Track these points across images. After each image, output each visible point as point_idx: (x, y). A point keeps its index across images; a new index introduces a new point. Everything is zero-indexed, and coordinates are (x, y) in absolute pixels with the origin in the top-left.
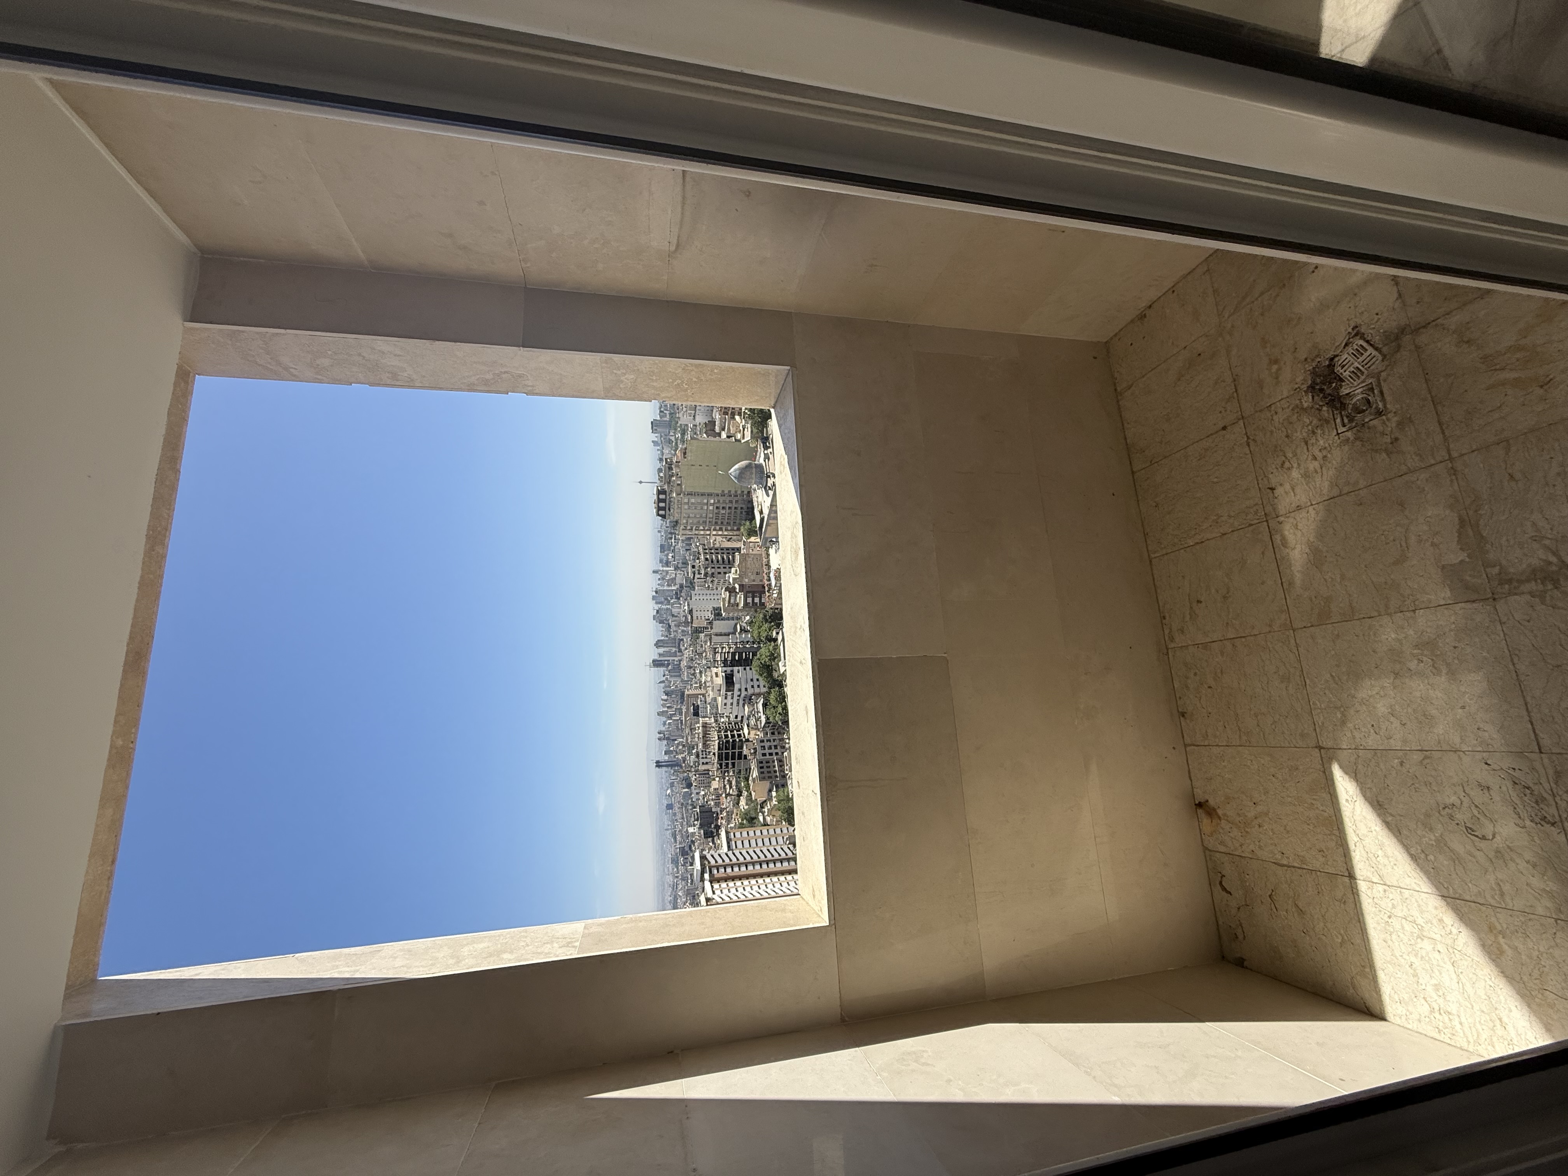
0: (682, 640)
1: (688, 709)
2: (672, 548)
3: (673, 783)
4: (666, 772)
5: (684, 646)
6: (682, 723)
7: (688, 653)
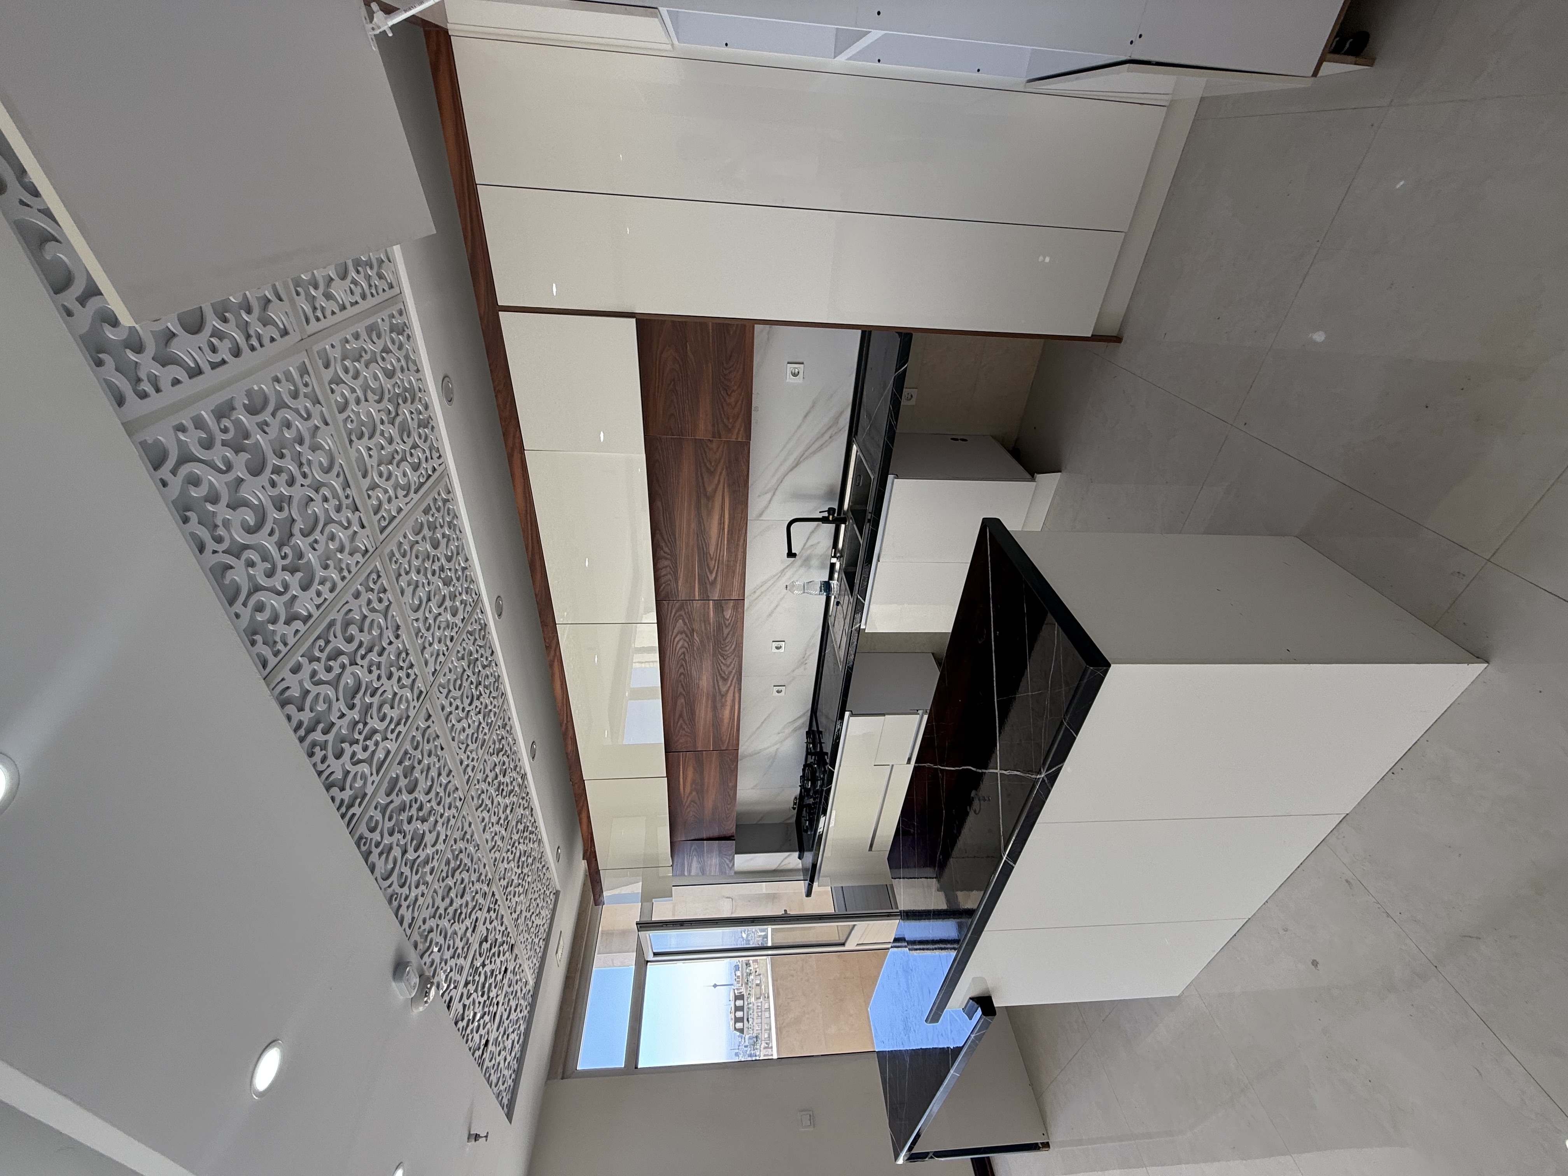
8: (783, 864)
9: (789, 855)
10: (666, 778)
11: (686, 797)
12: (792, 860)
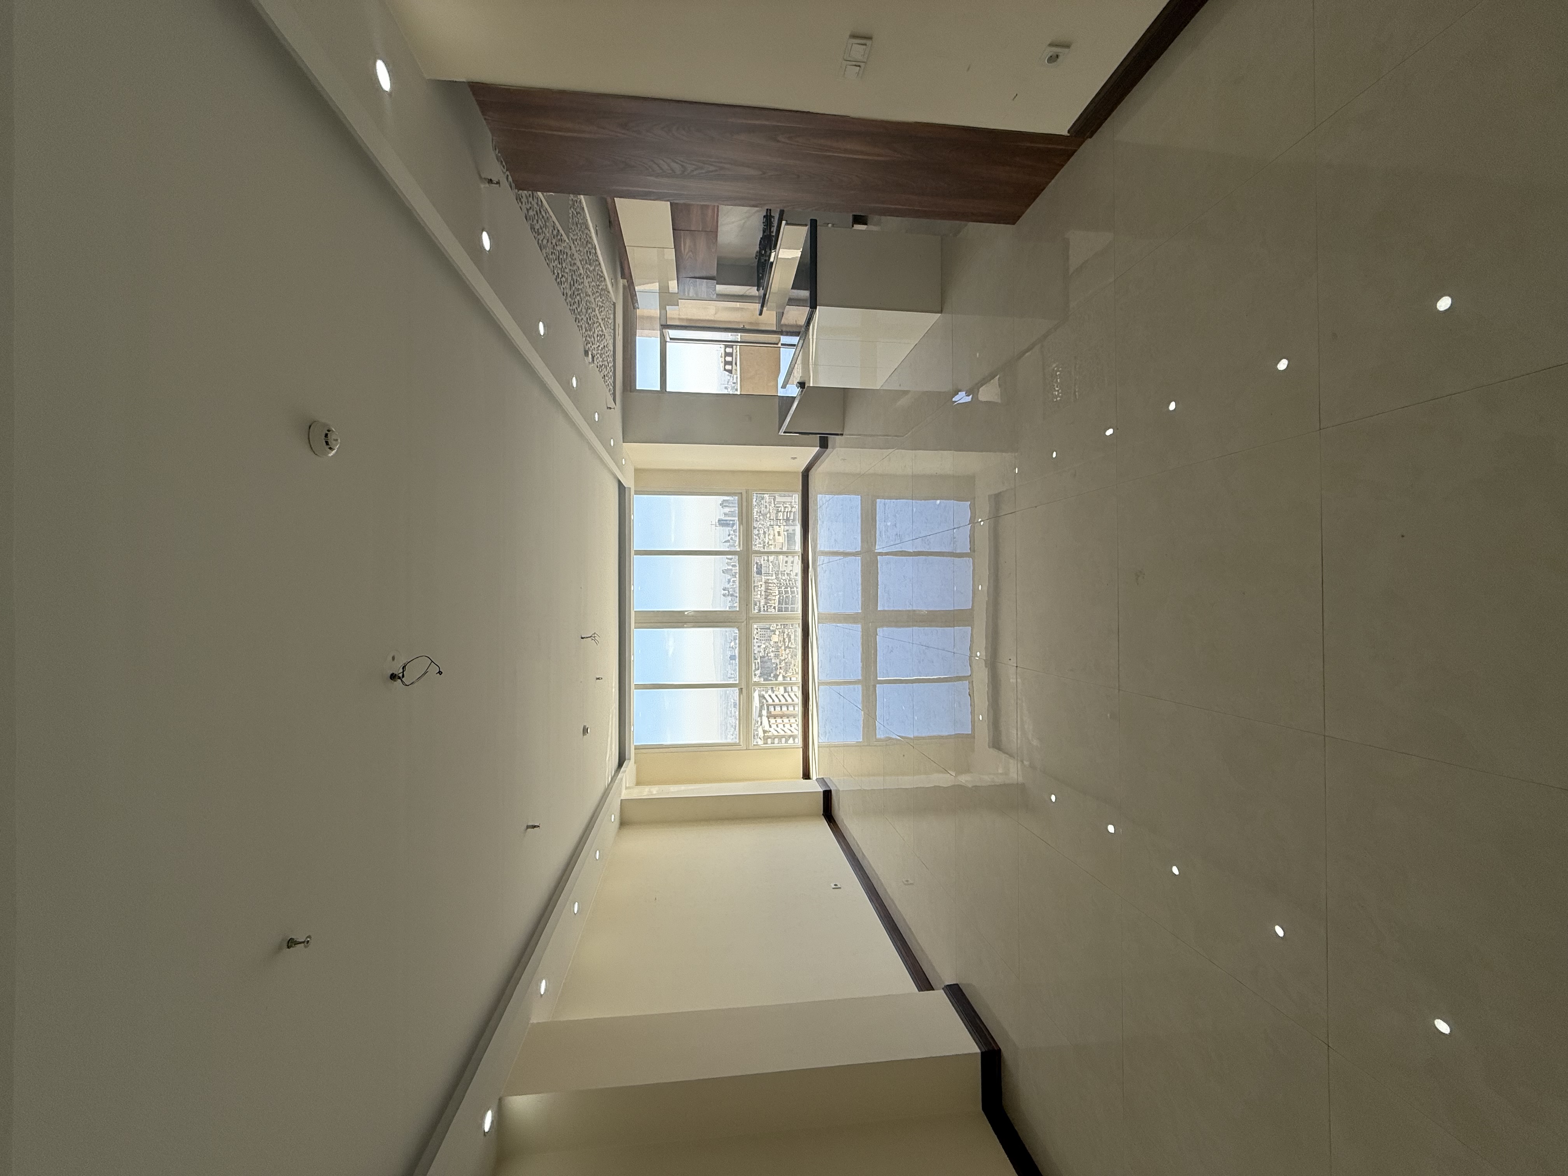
8: (747, 292)
9: (751, 288)
10: (674, 250)
11: (685, 254)
12: (753, 291)
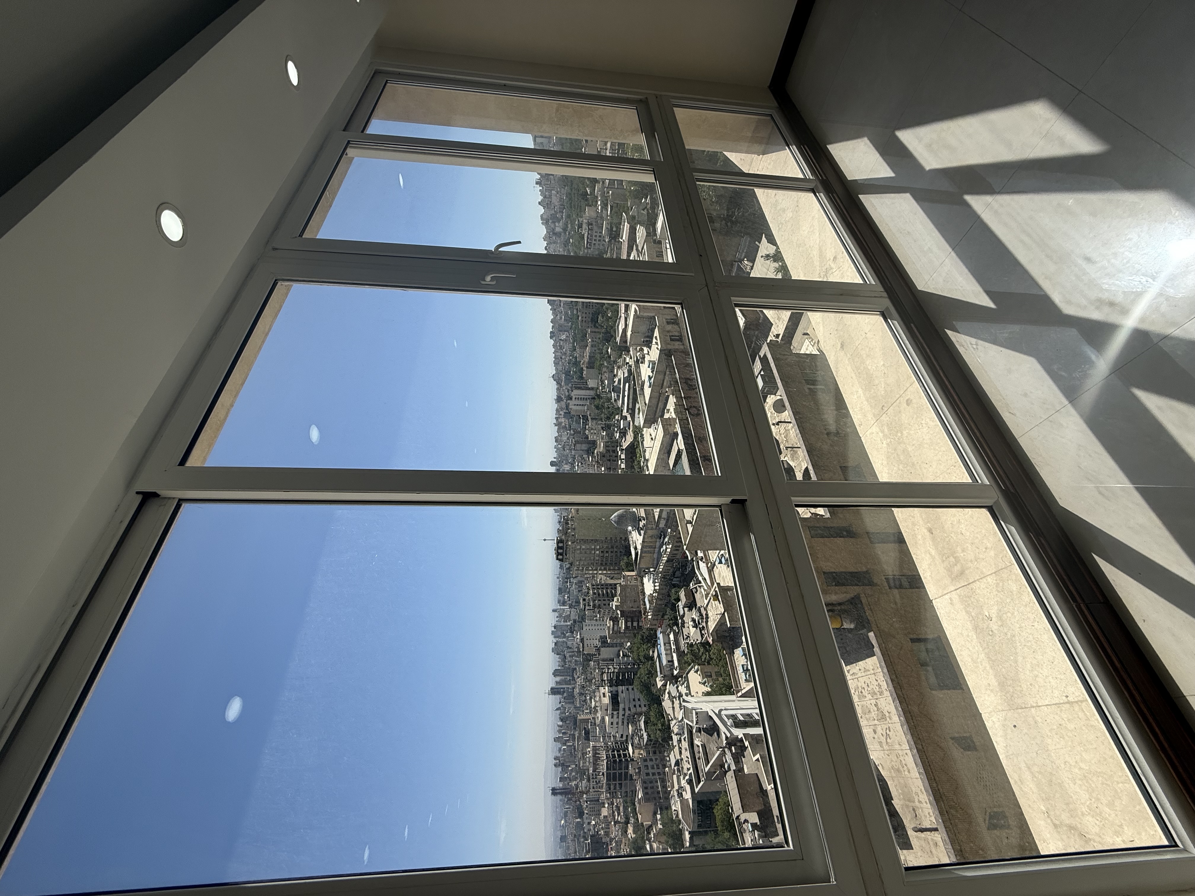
0: (576, 669)
1: (580, 734)
2: (568, 590)
3: (567, 812)
4: (560, 800)
5: (577, 675)
6: (575, 748)
7: (579, 681)
